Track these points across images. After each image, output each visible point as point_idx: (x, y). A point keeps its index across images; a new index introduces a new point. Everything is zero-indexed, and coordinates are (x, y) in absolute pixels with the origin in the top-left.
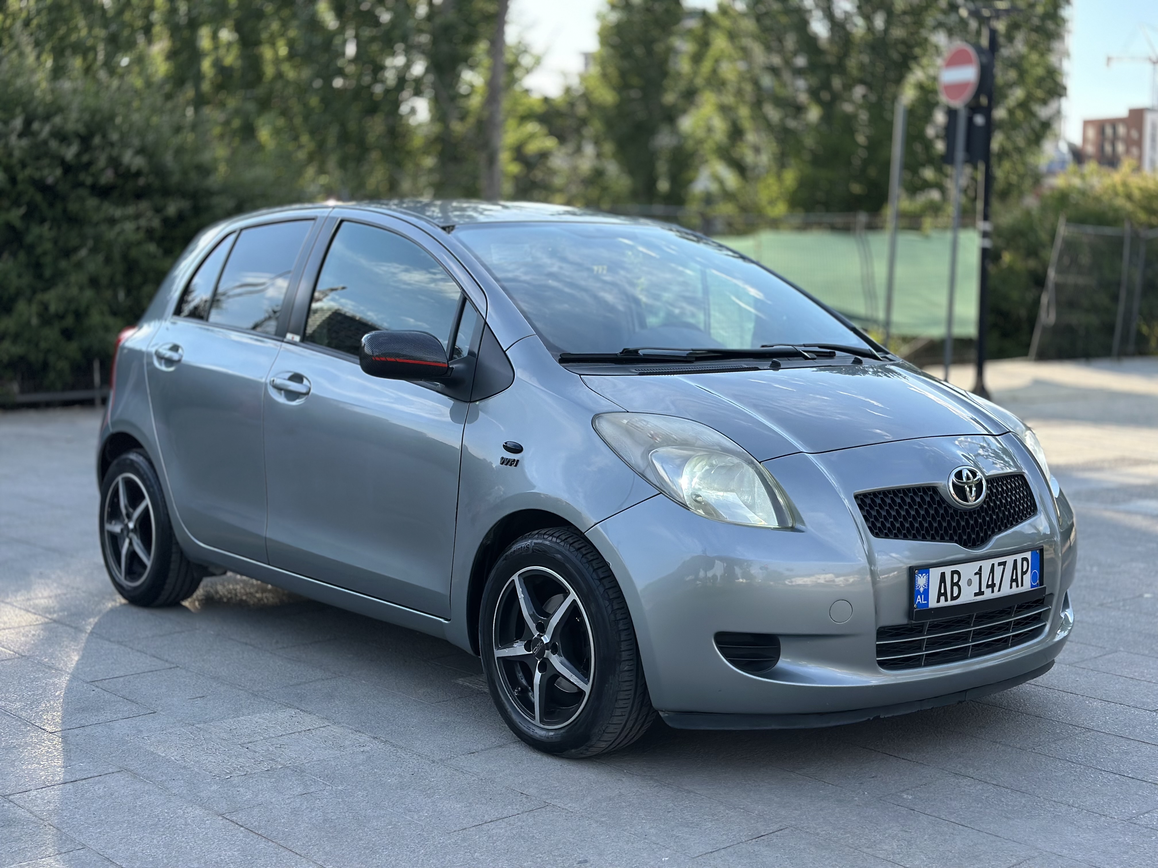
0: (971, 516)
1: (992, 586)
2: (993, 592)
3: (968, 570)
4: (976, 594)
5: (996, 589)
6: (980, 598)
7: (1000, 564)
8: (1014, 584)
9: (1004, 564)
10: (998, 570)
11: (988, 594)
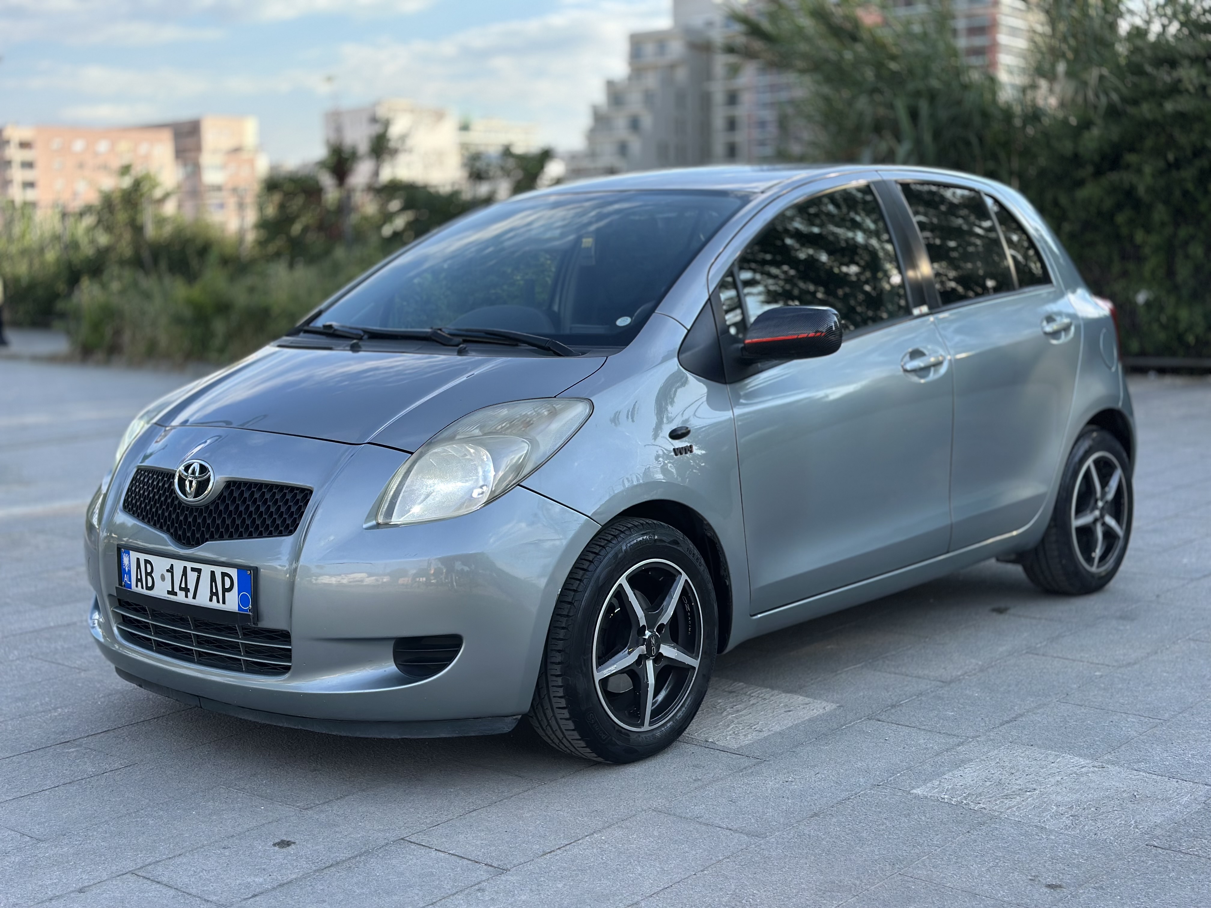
0: (191, 513)
1: (186, 590)
2: (187, 596)
3: (160, 564)
4: (169, 593)
5: (190, 594)
6: (172, 598)
7: (193, 569)
8: (214, 598)
9: (199, 571)
10: (192, 577)
11: (181, 597)
